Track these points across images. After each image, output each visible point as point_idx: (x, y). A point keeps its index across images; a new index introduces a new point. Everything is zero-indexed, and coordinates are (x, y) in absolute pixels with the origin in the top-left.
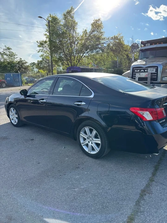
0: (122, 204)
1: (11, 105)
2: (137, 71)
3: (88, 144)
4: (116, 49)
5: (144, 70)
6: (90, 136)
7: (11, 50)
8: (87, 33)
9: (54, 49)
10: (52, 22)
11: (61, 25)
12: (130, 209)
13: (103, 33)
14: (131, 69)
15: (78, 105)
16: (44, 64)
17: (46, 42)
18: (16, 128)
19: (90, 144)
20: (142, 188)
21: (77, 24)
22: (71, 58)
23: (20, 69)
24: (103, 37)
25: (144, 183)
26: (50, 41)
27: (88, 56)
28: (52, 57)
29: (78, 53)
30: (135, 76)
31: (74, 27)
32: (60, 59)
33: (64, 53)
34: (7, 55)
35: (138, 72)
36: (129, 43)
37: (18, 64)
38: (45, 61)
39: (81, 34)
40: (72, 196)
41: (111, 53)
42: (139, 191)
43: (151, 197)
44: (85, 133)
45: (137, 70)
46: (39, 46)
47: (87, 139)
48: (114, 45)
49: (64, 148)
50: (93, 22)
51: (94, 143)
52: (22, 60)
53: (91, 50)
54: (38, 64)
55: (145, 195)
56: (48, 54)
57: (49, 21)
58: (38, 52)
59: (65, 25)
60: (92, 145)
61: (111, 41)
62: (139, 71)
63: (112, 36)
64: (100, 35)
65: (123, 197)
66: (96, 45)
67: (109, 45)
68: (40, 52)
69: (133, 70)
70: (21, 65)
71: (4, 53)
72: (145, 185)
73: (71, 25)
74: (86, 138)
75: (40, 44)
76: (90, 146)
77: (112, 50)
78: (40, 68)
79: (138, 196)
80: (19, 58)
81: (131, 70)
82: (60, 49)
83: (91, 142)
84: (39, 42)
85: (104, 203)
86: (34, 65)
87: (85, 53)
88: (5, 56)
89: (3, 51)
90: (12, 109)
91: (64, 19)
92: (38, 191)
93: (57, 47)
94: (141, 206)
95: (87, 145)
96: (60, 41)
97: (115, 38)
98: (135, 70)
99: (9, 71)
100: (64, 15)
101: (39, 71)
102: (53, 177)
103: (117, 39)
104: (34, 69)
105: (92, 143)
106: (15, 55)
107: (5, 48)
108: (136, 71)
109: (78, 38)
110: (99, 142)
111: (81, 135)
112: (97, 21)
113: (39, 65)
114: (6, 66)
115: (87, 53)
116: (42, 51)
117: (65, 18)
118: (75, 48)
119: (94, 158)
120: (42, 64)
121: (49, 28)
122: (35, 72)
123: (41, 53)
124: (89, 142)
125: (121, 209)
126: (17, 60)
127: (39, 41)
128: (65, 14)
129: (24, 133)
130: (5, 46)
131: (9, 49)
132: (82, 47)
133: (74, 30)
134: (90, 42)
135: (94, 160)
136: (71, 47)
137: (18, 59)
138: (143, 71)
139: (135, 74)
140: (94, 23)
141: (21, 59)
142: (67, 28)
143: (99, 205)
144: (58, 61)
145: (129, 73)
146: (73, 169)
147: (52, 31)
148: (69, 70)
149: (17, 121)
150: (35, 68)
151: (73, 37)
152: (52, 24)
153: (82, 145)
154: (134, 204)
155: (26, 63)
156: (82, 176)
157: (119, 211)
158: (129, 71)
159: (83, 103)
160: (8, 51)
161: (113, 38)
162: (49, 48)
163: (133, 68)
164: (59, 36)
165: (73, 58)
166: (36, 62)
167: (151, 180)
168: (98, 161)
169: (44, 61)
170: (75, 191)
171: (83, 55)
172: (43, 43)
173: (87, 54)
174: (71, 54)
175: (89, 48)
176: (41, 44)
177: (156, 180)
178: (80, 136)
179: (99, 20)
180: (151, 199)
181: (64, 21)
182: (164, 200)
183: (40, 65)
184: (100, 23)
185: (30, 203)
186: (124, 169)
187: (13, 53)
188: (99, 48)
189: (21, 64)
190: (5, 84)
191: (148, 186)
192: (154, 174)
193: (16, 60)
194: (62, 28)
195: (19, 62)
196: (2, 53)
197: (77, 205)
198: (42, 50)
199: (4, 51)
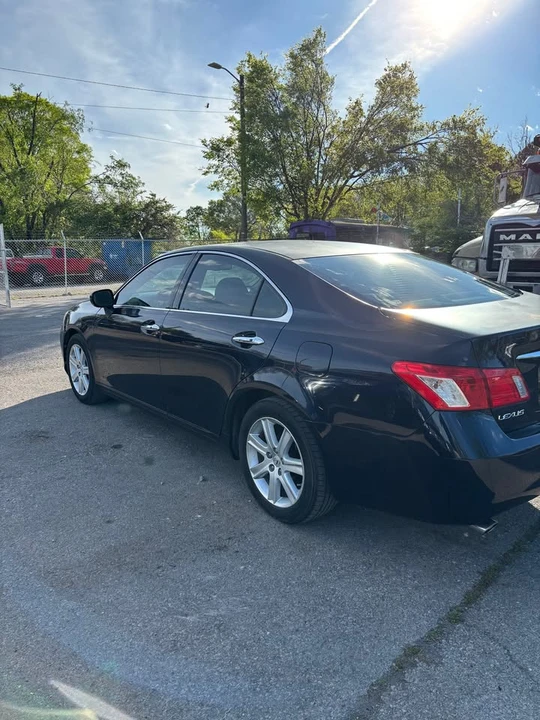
0: (319, 687)
1: (74, 337)
2: (508, 238)
3: (269, 474)
4: (456, 160)
5: (533, 234)
6: (275, 448)
7: (127, 169)
8: (361, 110)
9: (254, 165)
10: (251, 80)
11: (280, 88)
12: (344, 706)
13: (416, 109)
14: (488, 230)
15: (245, 345)
16: (230, 212)
17: (229, 142)
18: (83, 407)
19: (274, 474)
20: (411, 640)
21: (333, 83)
22: (306, 194)
23: (149, 226)
24: (417, 122)
25: (425, 624)
26: (243, 138)
27: (362, 188)
28: (245, 189)
29: (331, 179)
30: (500, 256)
31: (320, 94)
32: (271, 195)
33: (286, 175)
34: (115, 185)
35: (510, 241)
36: (514, 140)
37: (143, 210)
38: (234, 204)
39: (343, 115)
40: (171, 637)
41: (442, 177)
42: (396, 651)
43: (430, 677)
44: (262, 437)
45: (508, 234)
46: (209, 156)
47: (266, 457)
48: (452, 147)
49: (204, 480)
50: (385, 73)
51: (286, 472)
52: (157, 198)
53: (375, 167)
54: (212, 211)
55: (414, 665)
56: (236, 178)
57: (242, 77)
58: (205, 173)
59: (293, 89)
60: (281, 478)
61: (441, 135)
62: (513, 237)
63: (446, 117)
64: (409, 116)
65: (334, 663)
66: (394, 151)
67: (432, 150)
68: (209, 175)
69: (493, 234)
70: (152, 216)
71: (108, 177)
72: (424, 632)
73: (312, 87)
74: (264, 453)
75: (213, 148)
76: (275, 481)
77: (444, 165)
78: (215, 225)
79: (385, 668)
80: (148, 194)
81: (488, 235)
82: (272, 163)
83: (276, 469)
84: (208, 143)
85: (262, 674)
86: (198, 214)
87: (352, 176)
88: (109, 188)
89: (104, 173)
90: (75, 348)
91: (289, 69)
92: (73, 610)
93: (262, 155)
94: (383, 702)
95: (267, 477)
96: (275, 139)
97: (457, 125)
98: (502, 233)
99: (119, 234)
100: (293, 56)
101: (211, 234)
102: (136, 569)
103: (462, 128)
104: (198, 226)
105: (280, 473)
106: (137, 185)
107: (110, 163)
108: (502, 237)
109: (333, 128)
110: (300, 471)
111: (250, 442)
112: (396, 70)
113: (212, 215)
114: (108, 217)
115: (360, 176)
116: (216, 172)
117: (295, 65)
118: (322, 162)
119: (285, 523)
120: (223, 212)
121: (242, 98)
122: (202, 237)
123: (214, 178)
124: (272, 468)
125: (312, 703)
126: (142, 198)
127: (208, 140)
128: (296, 52)
129: (102, 424)
130: (112, 157)
131: (121, 165)
132: (343, 156)
133: (320, 103)
134: (372, 140)
135: (283, 528)
136: (309, 158)
137: (144, 195)
138: (529, 237)
139: (500, 249)
140: (385, 79)
141: (154, 195)
142: (298, 98)
143: (245, 679)
144: (265, 201)
145: (479, 243)
146: (206, 551)
147: (249, 108)
148: (296, 230)
149: (87, 387)
150: (200, 224)
151: (317, 125)
152: (253, 85)
153: (253, 476)
154: (364, 692)
155: (169, 207)
156: (227, 576)
157: (302, 708)
158: (480, 238)
159: (257, 340)
160: (119, 171)
161: (447, 124)
162: (239, 162)
163: (494, 227)
164: (270, 121)
165: (313, 191)
166: (205, 206)
167: (455, 617)
168: (294, 534)
169: (230, 201)
170: (184, 624)
171: (347, 181)
172: (221, 145)
173: (360, 181)
174: (306, 179)
175: (365, 161)
176: (216, 149)
177: (469, 621)
178: (248, 447)
179: (405, 66)
180: (429, 682)
181: (291, 75)
182: (475, 693)
183: (218, 216)
184: (407, 75)
185: (38, 642)
186: (372, 569)
187: (134, 179)
188: (402, 160)
189: (154, 211)
190: (103, 270)
191: (436, 635)
192: (471, 599)
193: (139, 198)
194: (283, 96)
195: (147, 205)
196: (102, 177)
197: (175, 669)
198: (218, 167)
199: (108, 174)
